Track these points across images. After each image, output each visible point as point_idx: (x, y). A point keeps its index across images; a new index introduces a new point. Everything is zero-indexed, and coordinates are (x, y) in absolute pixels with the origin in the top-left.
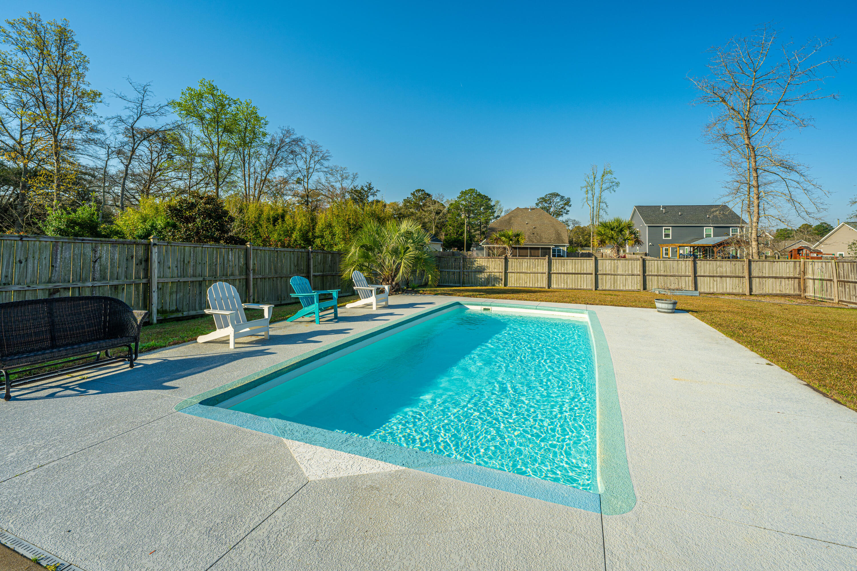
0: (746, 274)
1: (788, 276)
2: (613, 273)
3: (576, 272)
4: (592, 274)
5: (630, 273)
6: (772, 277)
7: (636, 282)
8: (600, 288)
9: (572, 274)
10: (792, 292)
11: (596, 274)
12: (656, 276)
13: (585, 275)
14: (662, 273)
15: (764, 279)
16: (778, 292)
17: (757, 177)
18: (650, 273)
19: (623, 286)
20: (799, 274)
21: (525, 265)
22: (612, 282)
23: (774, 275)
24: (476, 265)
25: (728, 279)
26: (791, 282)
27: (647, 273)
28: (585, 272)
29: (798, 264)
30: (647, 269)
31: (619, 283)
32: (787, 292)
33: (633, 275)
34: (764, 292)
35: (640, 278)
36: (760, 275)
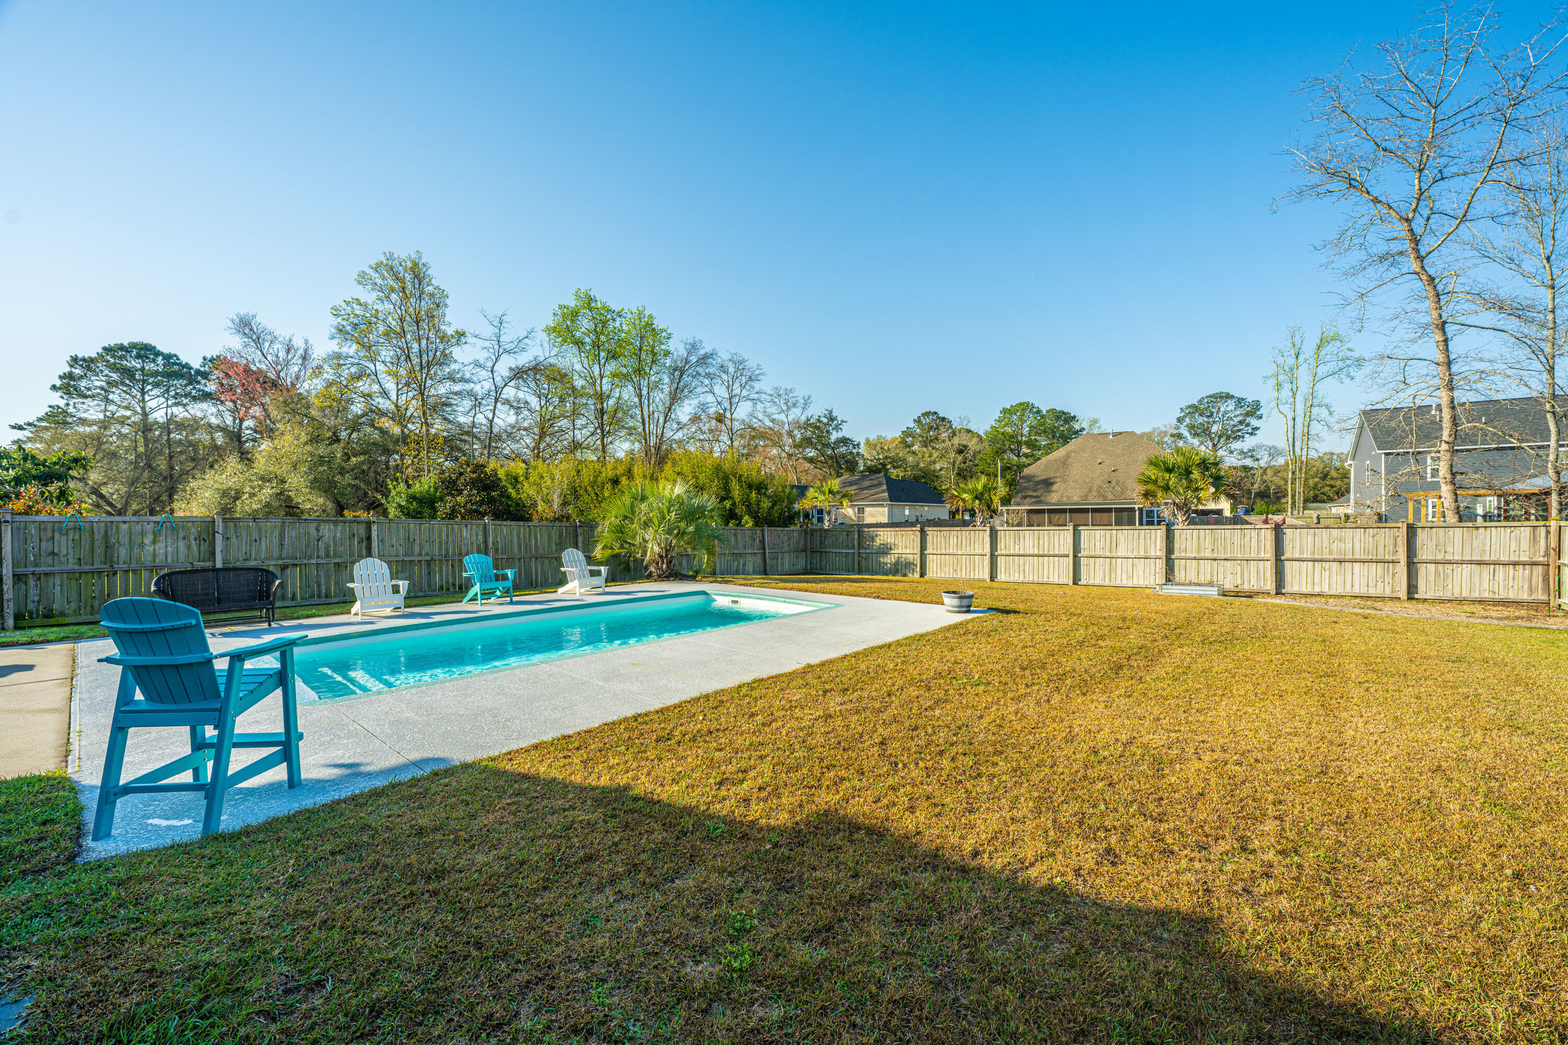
0: (1402, 556)
1: (1514, 558)
2: (1108, 554)
3: (1041, 552)
4: (1067, 556)
5: (1142, 553)
6: (1471, 562)
7: (1153, 571)
8: (1083, 582)
9: (1033, 556)
10: (1524, 596)
11: (1075, 556)
12: (1195, 559)
13: (1056, 558)
14: (1208, 554)
15: (1450, 566)
16: (1486, 595)
17: (1446, 341)
18: (1183, 555)
19: (1128, 577)
20: (1547, 554)
21: (953, 541)
22: (1107, 571)
23: (1476, 558)
24: (878, 542)
25: (1357, 566)
26: (1522, 573)
27: (1176, 554)
28: (1056, 552)
29: (1543, 530)
30: (1176, 546)
31: (1119, 572)
32: (1512, 595)
33: (1146, 558)
34: (1448, 595)
35: (1161, 564)
36: (1439, 557)
